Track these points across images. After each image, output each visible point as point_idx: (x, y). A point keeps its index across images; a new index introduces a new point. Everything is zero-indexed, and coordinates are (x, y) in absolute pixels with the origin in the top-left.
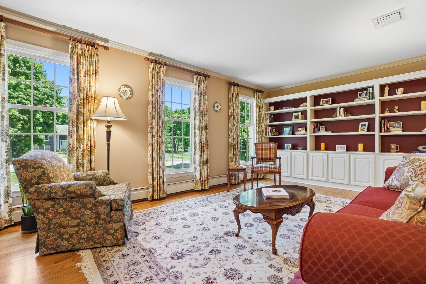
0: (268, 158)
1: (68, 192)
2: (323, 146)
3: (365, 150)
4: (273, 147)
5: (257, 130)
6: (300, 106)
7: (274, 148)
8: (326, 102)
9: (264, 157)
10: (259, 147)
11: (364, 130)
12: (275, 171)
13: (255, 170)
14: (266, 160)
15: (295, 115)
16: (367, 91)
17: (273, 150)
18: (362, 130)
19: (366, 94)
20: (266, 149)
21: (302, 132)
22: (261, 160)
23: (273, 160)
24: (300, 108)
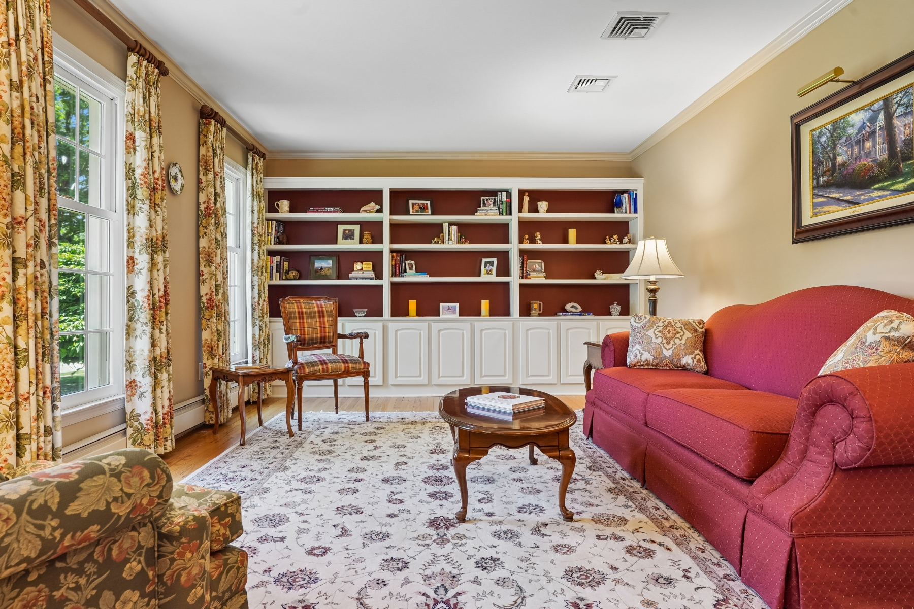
0: (316, 338)
1: (74, 524)
2: (413, 305)
3: (492, 313)
4: (329, 309)
5: (256, 262)
6: (361, 209)
7: (331, 311)
8: (420, 208)
9: (307, 336)
10: (292, 310)
11: (490, 274)
12: (356, 369)
13: (307, 371)
14: (312, 344)
15: (344, 231)
16: (496, 198)
17: (328, 316)
18: (488, 273)
19: (494, 203)
20: (311, 315)
21: (366, 274)
22: (301, 345)
23: (330, 342)
24: (362, 216)
